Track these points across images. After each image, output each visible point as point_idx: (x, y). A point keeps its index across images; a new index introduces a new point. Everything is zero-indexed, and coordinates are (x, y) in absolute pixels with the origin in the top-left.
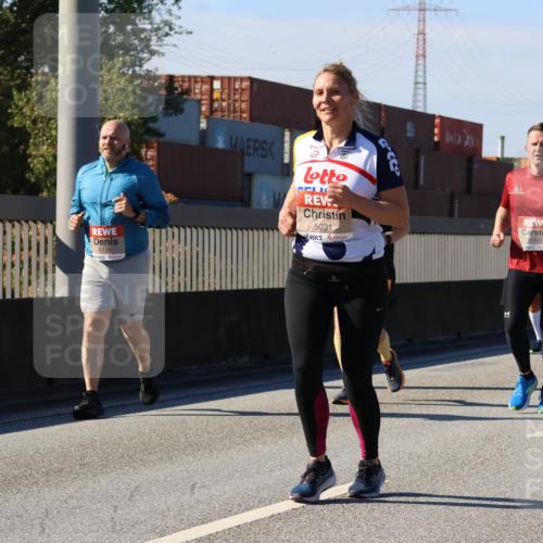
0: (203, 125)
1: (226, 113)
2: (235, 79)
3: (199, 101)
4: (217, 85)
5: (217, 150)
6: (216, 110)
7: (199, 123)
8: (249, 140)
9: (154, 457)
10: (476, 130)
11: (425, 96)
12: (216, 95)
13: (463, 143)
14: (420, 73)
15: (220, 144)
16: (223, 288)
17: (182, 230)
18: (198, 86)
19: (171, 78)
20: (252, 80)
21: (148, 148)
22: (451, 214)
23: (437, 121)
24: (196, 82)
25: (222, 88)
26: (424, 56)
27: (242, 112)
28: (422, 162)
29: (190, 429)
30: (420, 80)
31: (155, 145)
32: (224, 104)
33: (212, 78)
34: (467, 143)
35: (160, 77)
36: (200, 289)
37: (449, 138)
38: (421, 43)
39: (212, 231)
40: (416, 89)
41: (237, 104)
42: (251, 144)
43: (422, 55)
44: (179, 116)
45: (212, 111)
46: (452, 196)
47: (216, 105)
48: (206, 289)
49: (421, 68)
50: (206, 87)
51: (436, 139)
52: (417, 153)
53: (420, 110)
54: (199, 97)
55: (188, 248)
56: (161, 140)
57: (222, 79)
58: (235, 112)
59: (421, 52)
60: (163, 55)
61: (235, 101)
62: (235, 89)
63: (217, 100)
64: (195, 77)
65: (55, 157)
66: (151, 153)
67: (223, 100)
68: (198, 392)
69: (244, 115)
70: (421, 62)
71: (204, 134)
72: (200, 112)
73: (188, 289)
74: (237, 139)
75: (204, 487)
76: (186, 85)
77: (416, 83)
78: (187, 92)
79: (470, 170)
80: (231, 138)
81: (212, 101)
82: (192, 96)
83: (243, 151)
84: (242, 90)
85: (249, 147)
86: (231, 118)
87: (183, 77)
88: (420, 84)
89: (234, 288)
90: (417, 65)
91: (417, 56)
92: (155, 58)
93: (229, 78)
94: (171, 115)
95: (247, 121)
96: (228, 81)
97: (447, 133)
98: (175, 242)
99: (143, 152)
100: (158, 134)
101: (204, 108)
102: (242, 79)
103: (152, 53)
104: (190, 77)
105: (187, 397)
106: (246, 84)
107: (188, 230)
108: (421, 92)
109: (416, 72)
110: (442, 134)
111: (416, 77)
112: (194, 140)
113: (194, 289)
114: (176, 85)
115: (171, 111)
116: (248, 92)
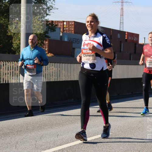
0: (61, 35)
1: (67, 31)
2: (70, 22)
3: (60, 28)
4: (65, 23)
5: (65, 41)
6: (65, 30)
7: (60, 34)
8: (74, 39)
9: (47, 127)
10: (137, 36)
11: (123, 26)
12: (65, 26)
13: (133, 39)
14: (122, 20)
15: (66, 40)
16: (67, 80)
17: (55, 64)
18: (60, 24)
19: (52, 21)
20: (75, 22)
21: (46, 41)
22: (130, 59)
23: (126, 33)
24: (59, 23)
25: (67, 24)
26: (123, 15)
27: (72, 31)
28: (122, 45)
29: (57, 119)
30: (122, 22)
31: (48, 40)
32: (67, 29)
33: (64, 22)
34: (135, 39)
35: (49, 21)
36: (60, 80)
37: (130, 38)
38: (122, 12)
39: (63, 64)
40: (120, 24)
41: (71, 29)
42: (74, 40)
43: (122, 15)
44: (55, 32)
45: (64, 31)
46: (130, 54)
47: (65, 29)
48: (62, 80)
49: (122, 18)
50: (62, 24)
51: (126, 38)
52: (121, 42)
53: (122, 30)
54: (60, 27)
55: (57, 69)
56: (49, 39)
57: (66, 22)
58: (70, 31)
59: (122, 14)
60: (50, 15)
61: (70, 28)
62: (70, 25)
63: (65, 28)
64: (59, 21)
65: (20, 43)
66: (47, 42)
67: (67, 28)
68: (59, 109)
69: (73, 32)
70: (122, 17)
71: (61, 37)
72: (60, 31)
73: (57, 80)
74: (70, 38)
75: (61, 135)
76: (56, 23)
77: (120, 23)
78: (57, 25)
79: (135, 47)
80: (69, 38)
81: (64, 28)
82: (58, 27)
83: (72, 42)
84: (72, 25)
85: (74, 41)
86: (69, 33)
87: (55, 21)
88: (122, 23)
89: (70, 80)
90: (121, 18)
91: (121, 15)
92: (48, 16)
93: (68, 21)
94: (52, 32)
95: (73, 33)
96: (68, 22)
97: (129, 37)
98: (53, 67)
99: (44, 42)
100: (49, 37)
101: (61, 30)
102: (72, 22)
103: (47, 15)
104: (57, 21)
105: (56, 110)
106: (73, 23)
107: (57, 64)
108: (122, 25)
109: (121, 20)
110: (128, 37)
111: (121, 21)
112: (59, 39)
113: (58, 80)
114: (54, 23)
115: (52, 31)
116: (74, 25)
